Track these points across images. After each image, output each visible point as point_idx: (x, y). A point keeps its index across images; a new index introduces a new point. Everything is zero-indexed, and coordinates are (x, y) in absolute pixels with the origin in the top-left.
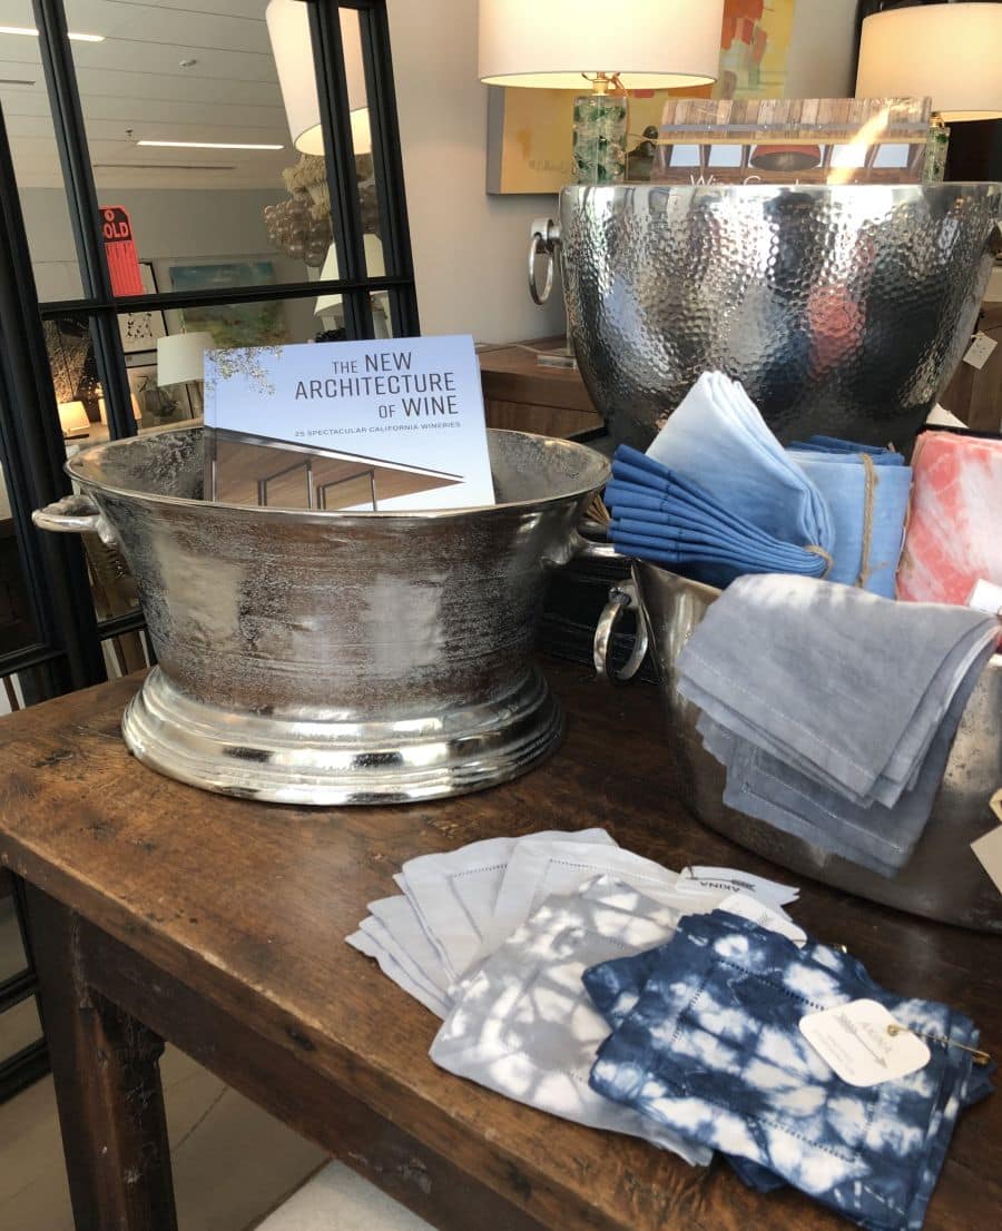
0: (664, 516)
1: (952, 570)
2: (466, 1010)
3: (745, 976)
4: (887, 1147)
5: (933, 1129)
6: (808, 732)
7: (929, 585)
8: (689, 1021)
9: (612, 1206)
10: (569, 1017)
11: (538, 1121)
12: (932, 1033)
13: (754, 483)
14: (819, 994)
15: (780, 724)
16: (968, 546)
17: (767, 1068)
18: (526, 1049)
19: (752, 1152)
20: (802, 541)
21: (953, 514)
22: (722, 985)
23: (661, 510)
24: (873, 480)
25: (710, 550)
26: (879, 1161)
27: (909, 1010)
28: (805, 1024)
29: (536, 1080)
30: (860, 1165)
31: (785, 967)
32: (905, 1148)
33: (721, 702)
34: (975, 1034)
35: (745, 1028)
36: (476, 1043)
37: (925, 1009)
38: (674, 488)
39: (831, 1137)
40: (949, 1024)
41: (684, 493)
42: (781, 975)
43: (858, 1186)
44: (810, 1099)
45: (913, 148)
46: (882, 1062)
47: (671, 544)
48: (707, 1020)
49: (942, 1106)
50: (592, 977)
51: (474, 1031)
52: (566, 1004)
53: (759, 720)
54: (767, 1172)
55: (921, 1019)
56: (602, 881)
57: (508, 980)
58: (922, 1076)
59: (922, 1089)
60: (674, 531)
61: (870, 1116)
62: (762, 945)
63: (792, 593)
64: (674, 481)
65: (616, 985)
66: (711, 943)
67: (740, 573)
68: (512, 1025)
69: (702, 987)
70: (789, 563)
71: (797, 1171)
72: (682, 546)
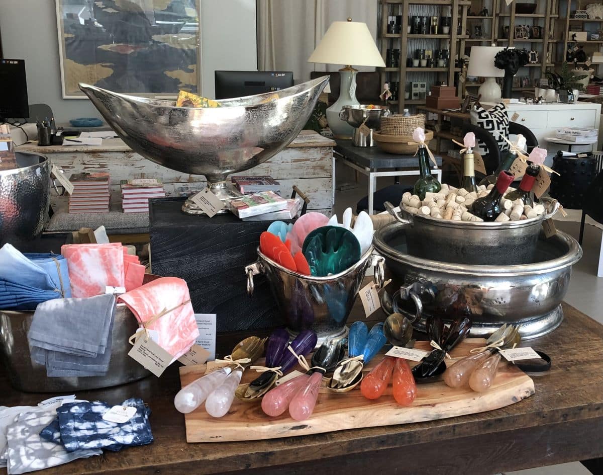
0: (9, 293)
1: (87, 285)
2: (12, 459)
3: (82, 415)
4: (138, 429)
5: (145, 422)
6: (75, 342)
7: (81, 291)
8: (76, 429)
9: (87, 471)
10: (42, 446)
11: (53, 469)
12: (134, 404)
13: (28, 275)
14: (103, 410)
15: (66, 343)
16: (90, 277)
17: (102, 430)
18: (37, 458)
19: (113, 442)
20: (52, 289)
21: (83, 269)
22: (79, 419)
23: (6, 291)
24: (58, 265)
25: (28, 299)
26: (139, 432)
27: (125, 403)
28: (104, 418)
29: (46, 463)
30: (135, 435)
31: (91, 408)
32: (142, 427)
33: (46, 343)
34: (142, 401)
35: (91, 425)
36: (22, 464)
37: (129, 401)
38: (7, 283)
39: (126, 433)
40: (136, 401)
41: (12, 284)
42: (92, 411)
43: (138, 437)
44: (117, 429)
45: (8, 143)
46: (127, 416)
47: (15, 301)
48: (80, 427)
49: (144, 417)
50: (43, 434)
51: (19, 461)
52: (39, 444)
53: (60, 344)
54: (118, 445)
55: (130, 404)
56: (20, 415)
57: (19, 446)
58: (137, 414)
59: (138, 416)
60: (14, 297)
61: (132, 426)
62: (82, 406)
63: (57, 305)
64: (6, 281)
65: (50, 433)
66: (69, 411)
67: (38, 303)
68: (28, 455)
69: (74, 421)
70: (51, 296)
71: (124, 441)
72: (18, 300)
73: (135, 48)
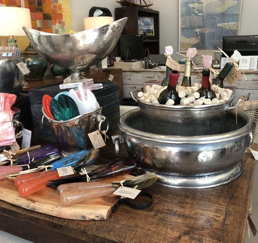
73: (209, 30)
